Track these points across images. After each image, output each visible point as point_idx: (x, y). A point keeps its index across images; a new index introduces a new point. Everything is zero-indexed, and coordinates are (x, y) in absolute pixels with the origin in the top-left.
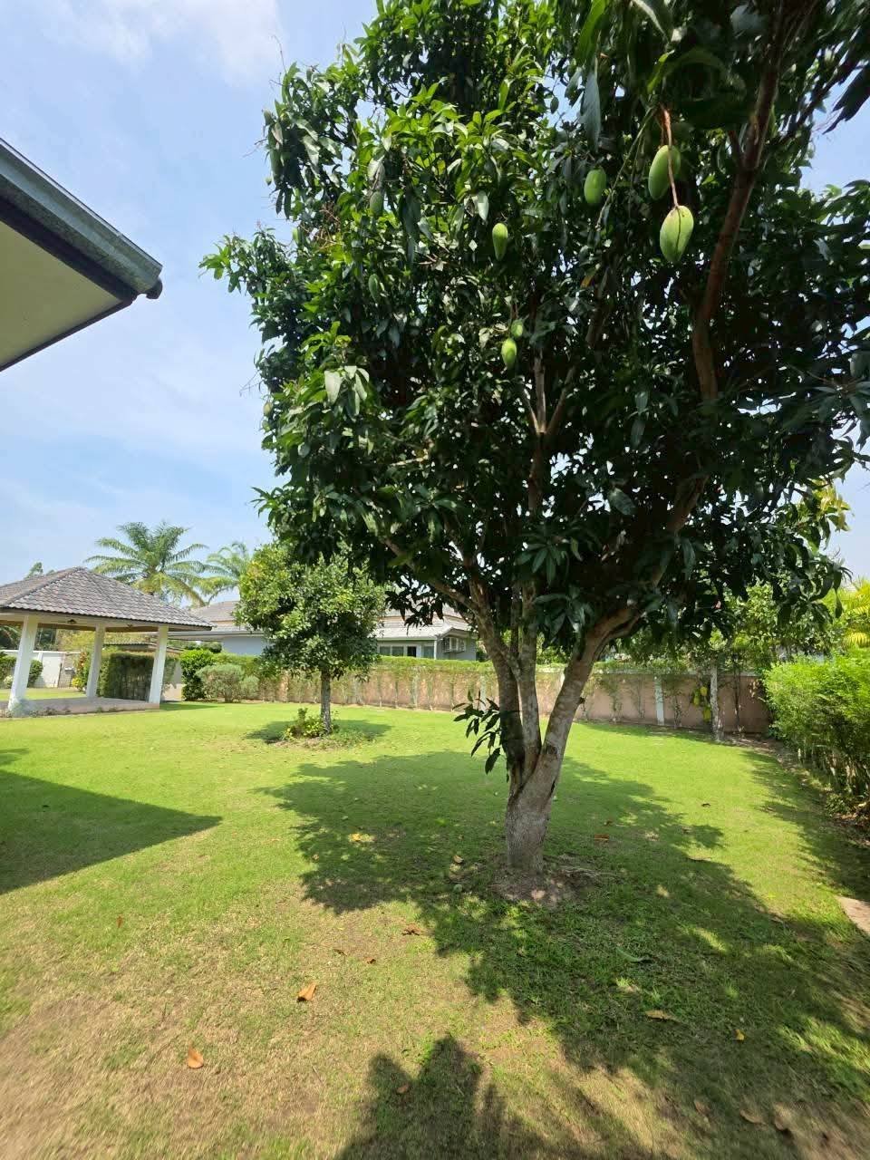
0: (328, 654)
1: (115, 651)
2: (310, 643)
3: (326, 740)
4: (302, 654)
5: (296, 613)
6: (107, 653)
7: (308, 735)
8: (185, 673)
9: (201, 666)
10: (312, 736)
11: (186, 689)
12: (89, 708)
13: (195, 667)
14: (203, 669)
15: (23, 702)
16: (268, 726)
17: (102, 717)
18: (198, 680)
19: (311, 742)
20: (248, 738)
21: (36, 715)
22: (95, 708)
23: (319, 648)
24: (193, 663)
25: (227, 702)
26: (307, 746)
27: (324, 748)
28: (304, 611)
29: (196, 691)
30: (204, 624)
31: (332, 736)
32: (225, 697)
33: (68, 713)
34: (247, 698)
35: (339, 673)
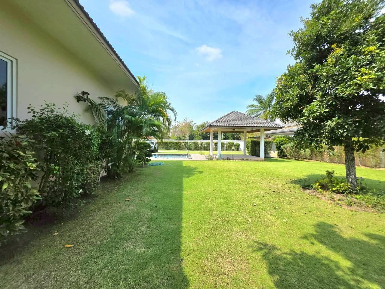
0: (348, 131)
1: (253, 139)
2: (331, 124)
3: (352, 198)
4: (323, 133)
5: (315, 104)
6: (250, 140)
7: (334, 191)
8: (277, 147)
9: (283, 144)
10: (338, 192)
11: (278, 153)
12: (239, 159)
13: (281, 145)
14: (283, 146)
15: (220, 155)
16: (309, 176)
17: (243, 162)
18: (282, 150)
19: (336, 196)
20: (291, 183)
21: (224, 159)
22: (241, 159)
23: (338, 126)
24: (279, 143)
25: (296, 160)
26: (332, 199)
27: (349, 205)
28: (322, 102)
29: (282, 154)
30: (278, 126)
31: (358, 197)
32: (295, 157)
33: (233, 159)
34: (306, 159)
35: (363, 148)
